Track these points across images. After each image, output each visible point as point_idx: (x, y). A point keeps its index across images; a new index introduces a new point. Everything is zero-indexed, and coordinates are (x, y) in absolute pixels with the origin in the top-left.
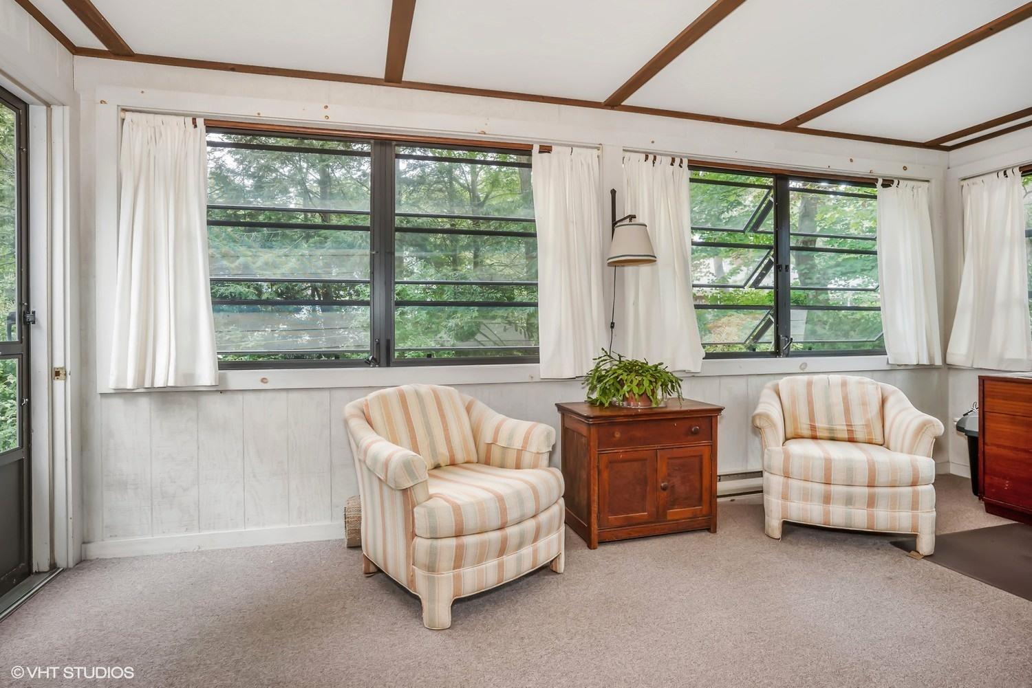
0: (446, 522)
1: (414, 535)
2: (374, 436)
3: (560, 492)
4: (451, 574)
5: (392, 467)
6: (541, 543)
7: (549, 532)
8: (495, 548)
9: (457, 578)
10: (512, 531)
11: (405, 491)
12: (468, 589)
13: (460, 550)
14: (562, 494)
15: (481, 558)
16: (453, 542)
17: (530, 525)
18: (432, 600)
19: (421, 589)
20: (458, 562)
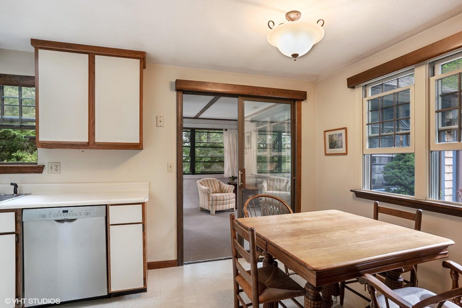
0: (215, 198)
1: (209, 201)
2: (202, 186)
3: (234, 197)
4: (215, 207)
5: (206, 190)
6: (230, 205)
7: (232, 203)
8: (222, 203)
9: (216, 208)
10: (225, 201)
11: (208, 194)
12: (218, 210)
13: (216, 203)
14: (235, 197)
15: (220, 205)
16: (215, 202)
17: (228, 201)
18: (212, 210)
19: (210, 209)
20: (216, 205)
